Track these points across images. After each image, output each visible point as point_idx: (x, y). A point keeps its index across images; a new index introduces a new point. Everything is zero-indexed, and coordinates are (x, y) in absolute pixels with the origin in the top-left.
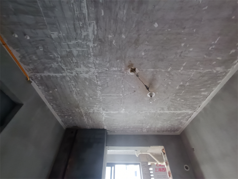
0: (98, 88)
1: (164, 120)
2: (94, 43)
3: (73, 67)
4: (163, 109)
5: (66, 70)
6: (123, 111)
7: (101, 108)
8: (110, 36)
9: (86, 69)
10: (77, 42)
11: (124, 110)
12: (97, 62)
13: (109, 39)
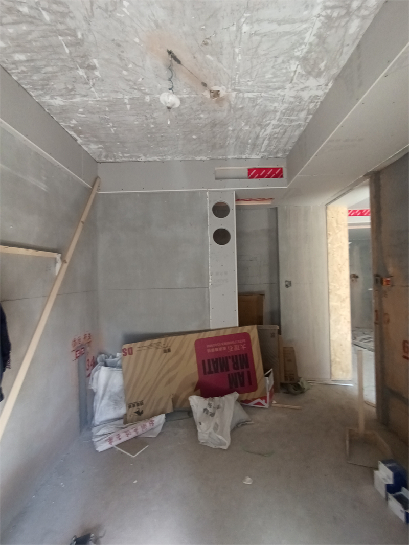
0: (305, 50)
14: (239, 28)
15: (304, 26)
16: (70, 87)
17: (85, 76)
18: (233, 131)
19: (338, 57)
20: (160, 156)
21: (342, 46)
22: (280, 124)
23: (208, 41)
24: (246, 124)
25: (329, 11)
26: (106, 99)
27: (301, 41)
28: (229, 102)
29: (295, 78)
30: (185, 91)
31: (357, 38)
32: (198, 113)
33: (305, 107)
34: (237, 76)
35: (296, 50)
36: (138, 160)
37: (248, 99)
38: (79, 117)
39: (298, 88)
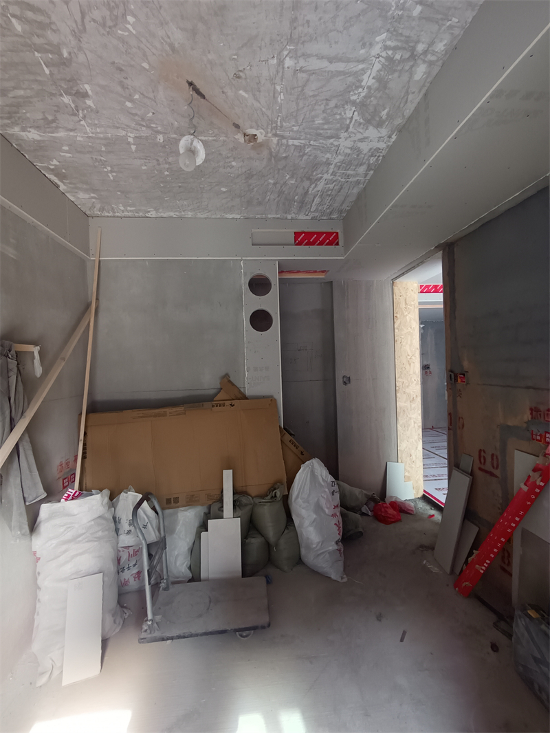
0: (363, 95)
12: (328, 156)
14: (281, 62)
15: (361, 66)
16: (50, 118)
17: (73, 106)
18: (275, 184)
19: (402, 105)
20: (177, 211)
21: (407, 93)
22: (334, 179)
23: (241, 74)
24: (292, 177)
25: (390, 53)
26: (102, 136)
27: (358, 84)
28: (270, 149)
29: (351, 126)
30: (211, 132)
31: (424, 86)
32: (228, 160)
33: (364, 161)
34: (279, 118)
35: (351, 93)
36: (147, 215)
37: (293, 147)
38: (64, 156)
39: (356, 139)
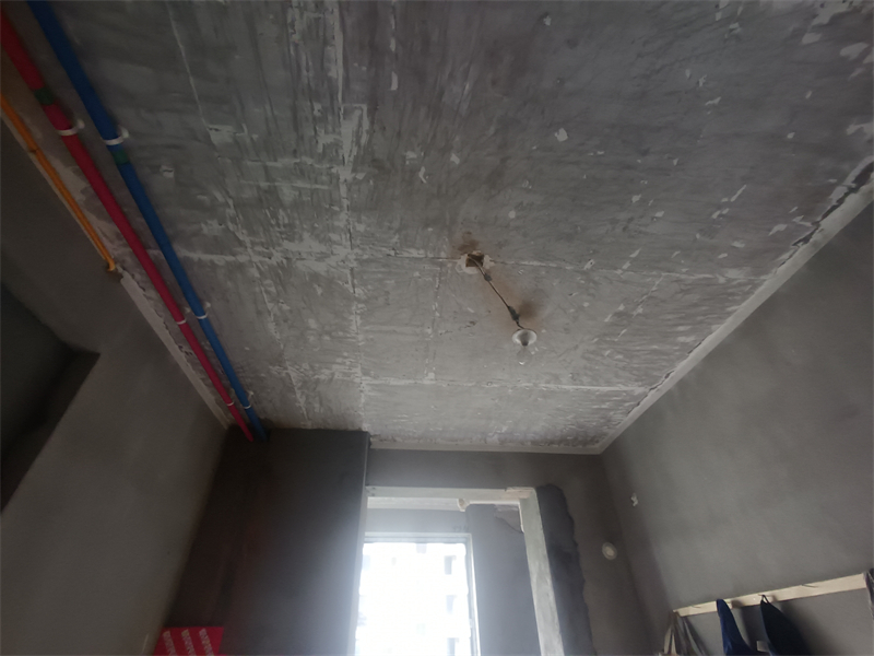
0: (354, 308)
1: (558, 409)
2: (354, 170)
3: (274, 239)
4: (556, 378)
5: (249, 245)
6: (429, 379)
7: (356, 367)
8: (411, 155)
9: (318, 247)
10: (298, 161)
11: (432, 375)
12: (361, 228)
13: (407, 163)
27: (363, 316)
28: (451, 241)
29: (349, 276)
34: (437, 286)
35: (365, 309)
39: (333, 258)
